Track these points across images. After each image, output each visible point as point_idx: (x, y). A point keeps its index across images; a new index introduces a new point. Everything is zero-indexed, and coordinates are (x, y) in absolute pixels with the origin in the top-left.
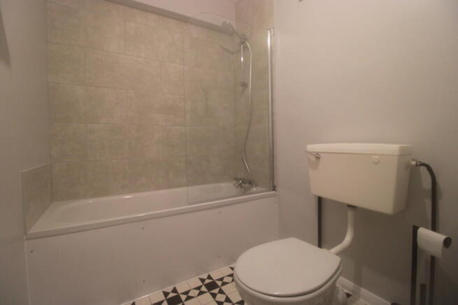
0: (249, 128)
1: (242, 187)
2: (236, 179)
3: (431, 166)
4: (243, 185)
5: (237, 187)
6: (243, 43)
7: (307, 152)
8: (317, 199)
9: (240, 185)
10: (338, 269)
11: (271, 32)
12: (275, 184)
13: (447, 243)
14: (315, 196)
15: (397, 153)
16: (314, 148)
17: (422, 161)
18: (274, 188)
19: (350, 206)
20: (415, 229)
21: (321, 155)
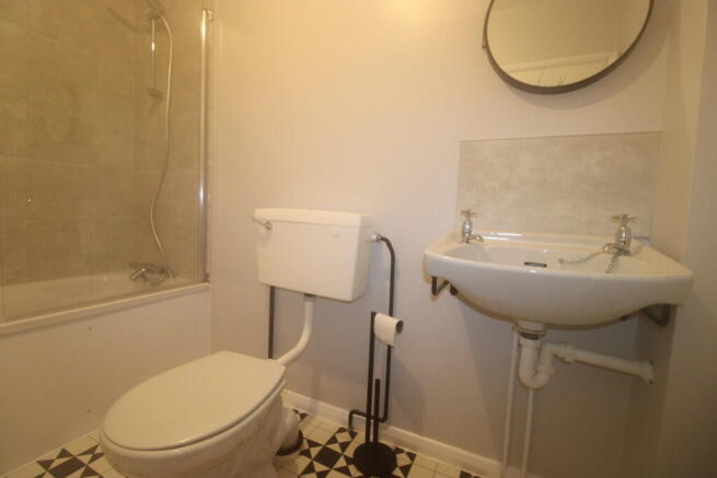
0: (164, 175)
1: (146, 279)
2: (135, 265)
3: (391, 240)
4: (148, 276)
5: (134, 280)
6: (157, 18)
7: (254, 220)
8: (269, 289)
9: (143, 275)
10: (280, 381)
11: (207, 14)
12: (208, 271)
13: (400, 326)
14: (267, 285)
15: (358, 224)
16: (264, 213)
17: (383, 235)
18: (206, 278)
19: (308, 296)
20: (373, 315)
21: (274, 224)
